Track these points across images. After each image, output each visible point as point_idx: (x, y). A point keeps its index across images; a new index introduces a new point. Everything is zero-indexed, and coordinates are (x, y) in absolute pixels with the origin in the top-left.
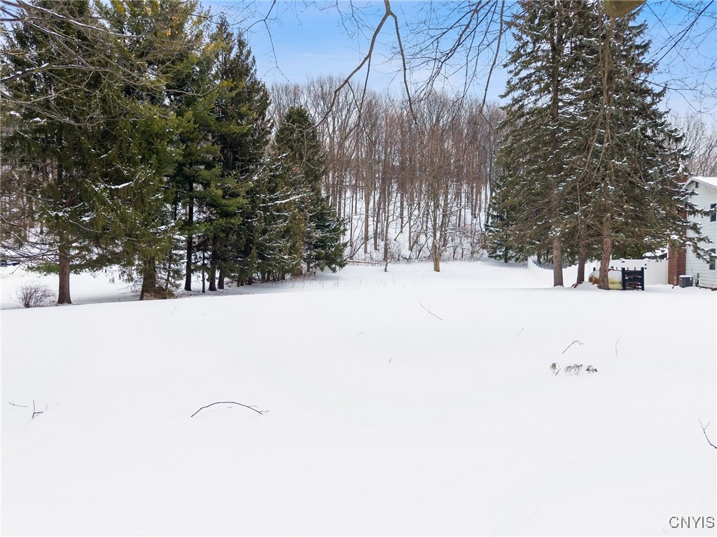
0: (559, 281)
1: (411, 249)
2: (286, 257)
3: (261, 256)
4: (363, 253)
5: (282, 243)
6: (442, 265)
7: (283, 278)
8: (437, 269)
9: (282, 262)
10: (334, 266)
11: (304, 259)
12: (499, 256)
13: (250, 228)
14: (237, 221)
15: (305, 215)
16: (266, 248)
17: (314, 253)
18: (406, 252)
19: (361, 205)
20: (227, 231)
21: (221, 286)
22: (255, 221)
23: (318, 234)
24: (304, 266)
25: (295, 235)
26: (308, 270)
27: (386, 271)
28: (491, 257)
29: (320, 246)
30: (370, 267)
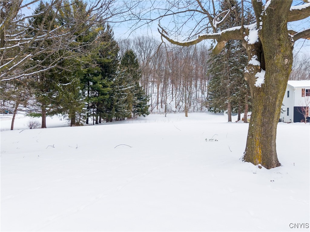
0: (230, 120)
1: (176, 107)
2: (126, 111)
3: (116, 111)
4: (156, 109)
5: (124, 105)
6: (188, 114)
7: (124, 119)
8: (186, 116)
9: (125, 113)
10: (144, 114)
11: (133, 112)
12: (212, 110)
13: (112, 100)
14: (107, 97)
15: (133, 94)
16: (118, 107)
17: (137, 109)
18: (174, 109)
19: (155, 90)
20: (103, 100)
21: (100, 122)
22: (114, 97)
23: (138, 102)
24: (132, 114)
25: (129, 102)
26: (134, 116)
27: (166, 116)
28: (209, 111)
29: (139, 107)
30: (159, 115)
